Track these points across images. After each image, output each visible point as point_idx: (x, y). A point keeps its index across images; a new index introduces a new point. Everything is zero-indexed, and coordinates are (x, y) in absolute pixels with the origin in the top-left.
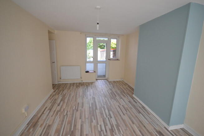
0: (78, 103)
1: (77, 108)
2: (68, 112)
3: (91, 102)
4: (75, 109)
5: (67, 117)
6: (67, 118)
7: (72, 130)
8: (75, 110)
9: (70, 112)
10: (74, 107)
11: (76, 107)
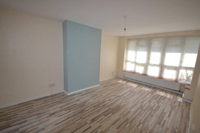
0: (118, 128)
1: (126, 123)
2: (137, 125)
3: (104, 118)
4: (128, 123)
5: (140, 121)
6: (141, 119)
7: (140, 110)
8: (129, 121)
9: (135, 124)
10: (127, 126)
11: (125, 125)
